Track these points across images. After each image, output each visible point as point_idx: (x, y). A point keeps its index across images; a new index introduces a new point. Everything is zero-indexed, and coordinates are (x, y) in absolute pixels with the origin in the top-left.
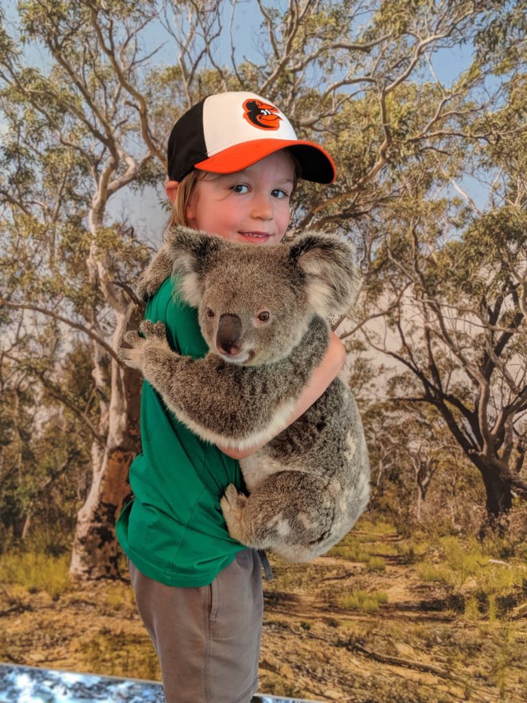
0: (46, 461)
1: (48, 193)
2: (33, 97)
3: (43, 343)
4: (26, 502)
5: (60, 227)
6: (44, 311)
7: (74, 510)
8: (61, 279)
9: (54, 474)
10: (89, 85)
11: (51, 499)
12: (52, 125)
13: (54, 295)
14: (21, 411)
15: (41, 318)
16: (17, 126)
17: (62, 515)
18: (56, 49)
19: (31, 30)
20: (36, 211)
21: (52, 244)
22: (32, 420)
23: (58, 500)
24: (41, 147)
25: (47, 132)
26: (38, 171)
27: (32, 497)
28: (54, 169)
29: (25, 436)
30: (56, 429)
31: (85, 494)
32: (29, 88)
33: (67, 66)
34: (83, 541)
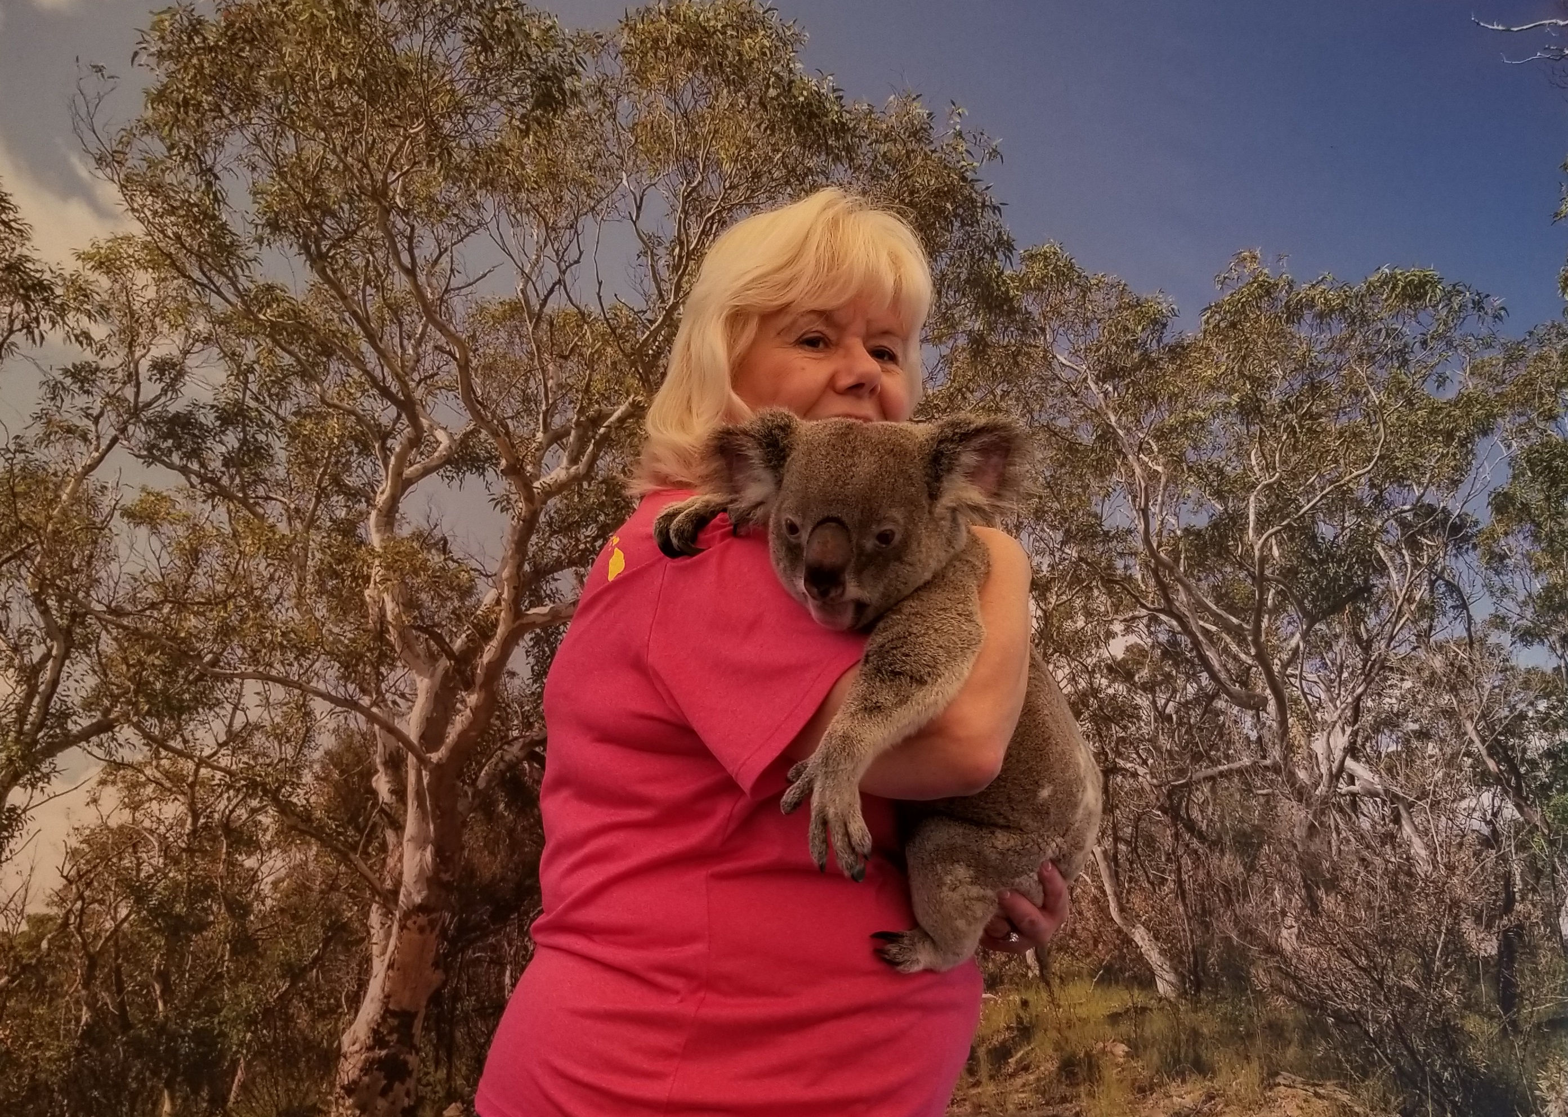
0: (280, 950)
1: (297, 482)
2: (274, 330)
3: (280, 736)
4: (238, 1035)
5: (316, 538)
6: (285, 682)
7: (335, 1035)
8: (318, 625)
9: (294, 972)
10: (372, 317)
11: (289, 1020)
12: (307, 375)
13: (302, 652)
14: (231, 863)
15: (278, 693)
16: (243, 373)
17: (309, 1046)
18: (318, 260)
19: (275, 226)
20: (274, 511)
21: (303, 567)
22: (253, 878)
23: (303, 1021)
24: (287, 409)
25: (297, 385)
26: (279, 448)
27: (251, 1022)
28: (308, 443)
29: (238, 909)
30: (302, 889)
31: (355, 1001)
32: (266, 315)
33: (335, 285)
34: (350, 1090)
